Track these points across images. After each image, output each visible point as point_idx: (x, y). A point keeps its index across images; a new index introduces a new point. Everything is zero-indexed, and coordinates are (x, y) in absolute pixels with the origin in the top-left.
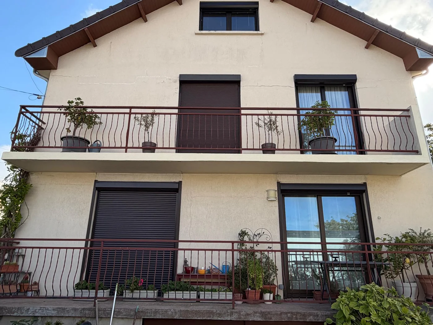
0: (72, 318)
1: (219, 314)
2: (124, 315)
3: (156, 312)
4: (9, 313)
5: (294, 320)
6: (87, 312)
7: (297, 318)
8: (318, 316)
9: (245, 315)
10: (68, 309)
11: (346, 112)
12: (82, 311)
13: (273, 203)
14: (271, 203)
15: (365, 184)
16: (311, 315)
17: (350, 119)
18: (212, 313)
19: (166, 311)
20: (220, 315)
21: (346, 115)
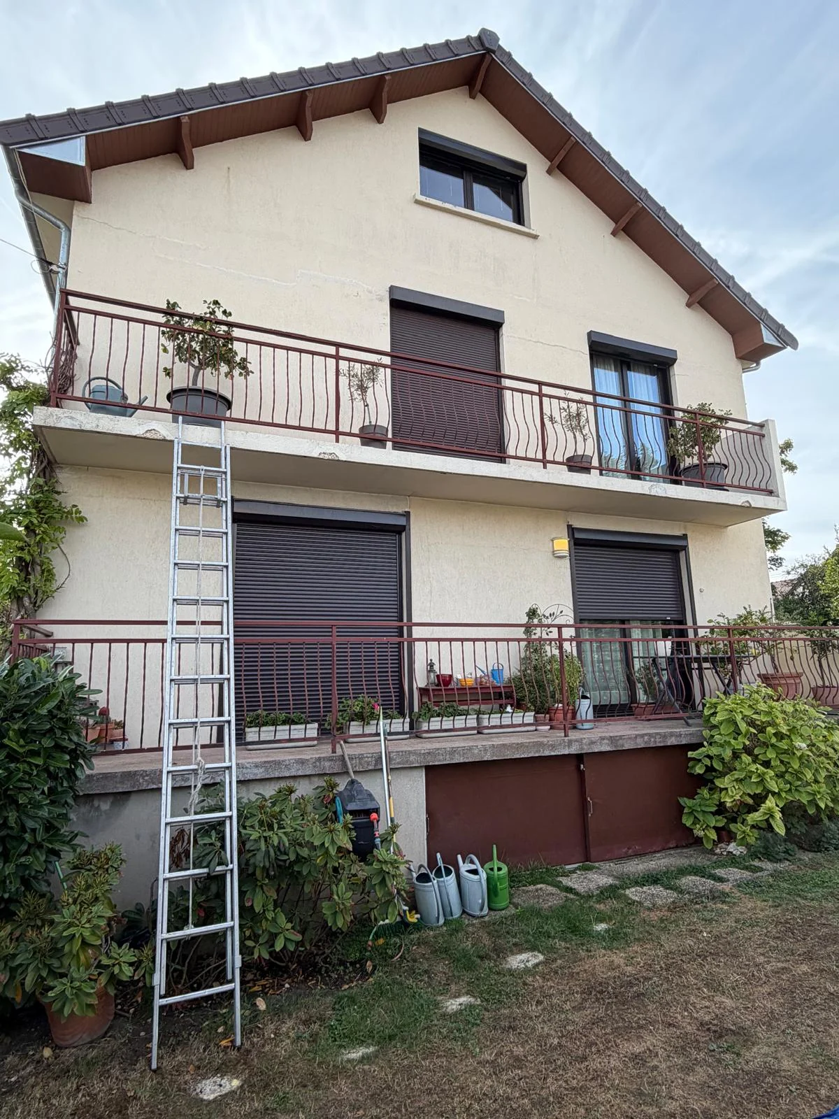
0: (307, 779)
1: (552, 745)
2: (399, 763)
3: (453, 751)
4: (153, 783)
5: (652, 745)
6: (327, 764)
7: (655, 742)
8: (681, 735)
9: (589, 744)
10: (288, 763)
11: (653, 410)
12: (318, 764)
13: (563, 560)
14: (559, 562)
15: (685, 537)
16: (672, 736)
17: (657, 422)
18: (541, 744)
19: (470, 748)
20: (553, 747)
21: (652, 415)
